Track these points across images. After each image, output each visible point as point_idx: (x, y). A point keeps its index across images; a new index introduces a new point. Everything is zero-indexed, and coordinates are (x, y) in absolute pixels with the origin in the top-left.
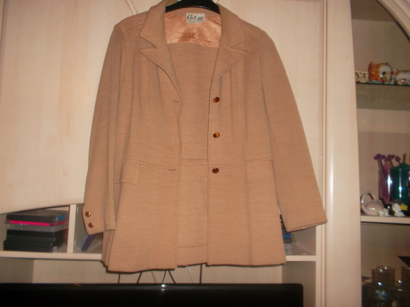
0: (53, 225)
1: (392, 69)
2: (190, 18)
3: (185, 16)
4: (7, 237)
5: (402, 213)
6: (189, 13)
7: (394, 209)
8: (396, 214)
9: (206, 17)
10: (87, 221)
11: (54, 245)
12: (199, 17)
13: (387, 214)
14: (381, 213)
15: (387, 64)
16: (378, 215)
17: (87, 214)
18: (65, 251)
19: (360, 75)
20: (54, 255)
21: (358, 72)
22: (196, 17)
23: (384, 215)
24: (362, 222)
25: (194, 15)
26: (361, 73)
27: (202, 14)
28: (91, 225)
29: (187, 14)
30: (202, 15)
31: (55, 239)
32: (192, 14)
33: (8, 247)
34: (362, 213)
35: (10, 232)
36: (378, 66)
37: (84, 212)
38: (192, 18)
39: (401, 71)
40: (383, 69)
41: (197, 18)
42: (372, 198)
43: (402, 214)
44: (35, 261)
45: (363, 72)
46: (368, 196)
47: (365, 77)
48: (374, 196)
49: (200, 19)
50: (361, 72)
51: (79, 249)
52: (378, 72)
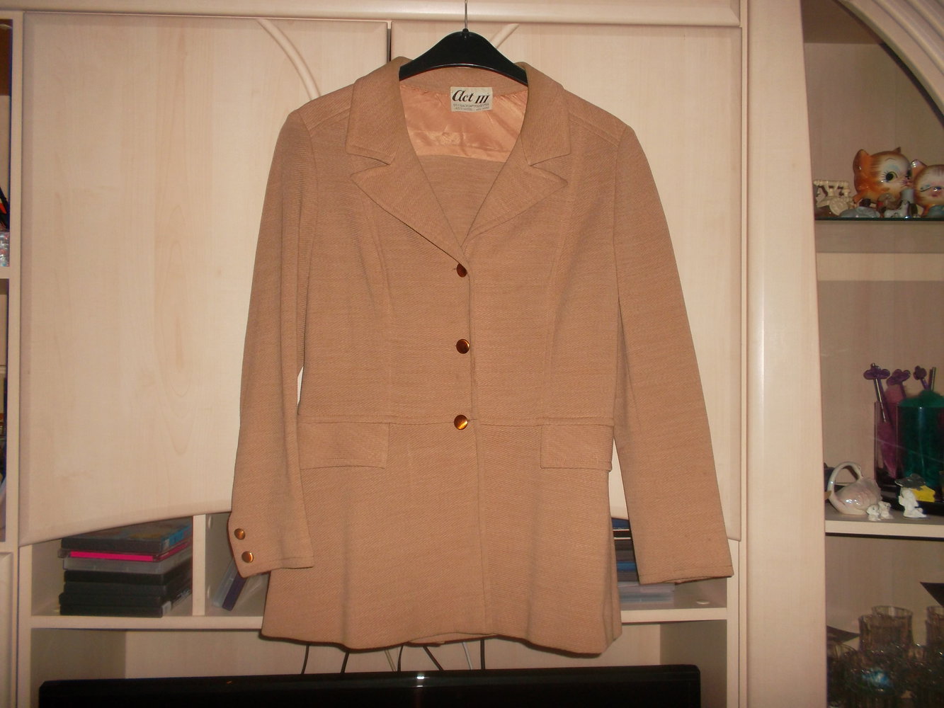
0: (159, 559)
1: (909, 165)
2: (460, 100)
3: (449, 94)
4: (66, 587)
5: (921, 509)
6: (458, 86)
7: (902, 501)
8: (906, 514)
9: (494, 96)
10: (239, 547)
11: (164, 601)
12: (480, 97)
13: (886, 514)
14: (872, 512)
15: (897, 152)
16: (865, 518)
17: (237, 532)
18: (188, 612)
19: (830, 191)
20: (166, 621)
21: (827, 184)
22: (472, 95)
23: (879, 516)
24: (828, 534)
25: (469, 91)
26: (831, 187)
27: (486, 88)
28: (246, 557)
29: (454, 90)
30: (487, 91)
31: (164, 588)
32: (463, 89)
33: (69, 606)
34: (831, 510)
35: (70, 576)
36: (877, 157)
37: (232, 529)
38: (463, 100)
39: (932, 166)
40: (886, 165)
41: (474, 99)
42: (856, 476)
43: (919, 514)
44: (129, 634)
45: (837, 185)
46: (846, 470)
47: (841, 194)
48: (858, 472)
49: (482, 100)
50: (831, 184)
51: (218, 604)
52: (875, 174)
